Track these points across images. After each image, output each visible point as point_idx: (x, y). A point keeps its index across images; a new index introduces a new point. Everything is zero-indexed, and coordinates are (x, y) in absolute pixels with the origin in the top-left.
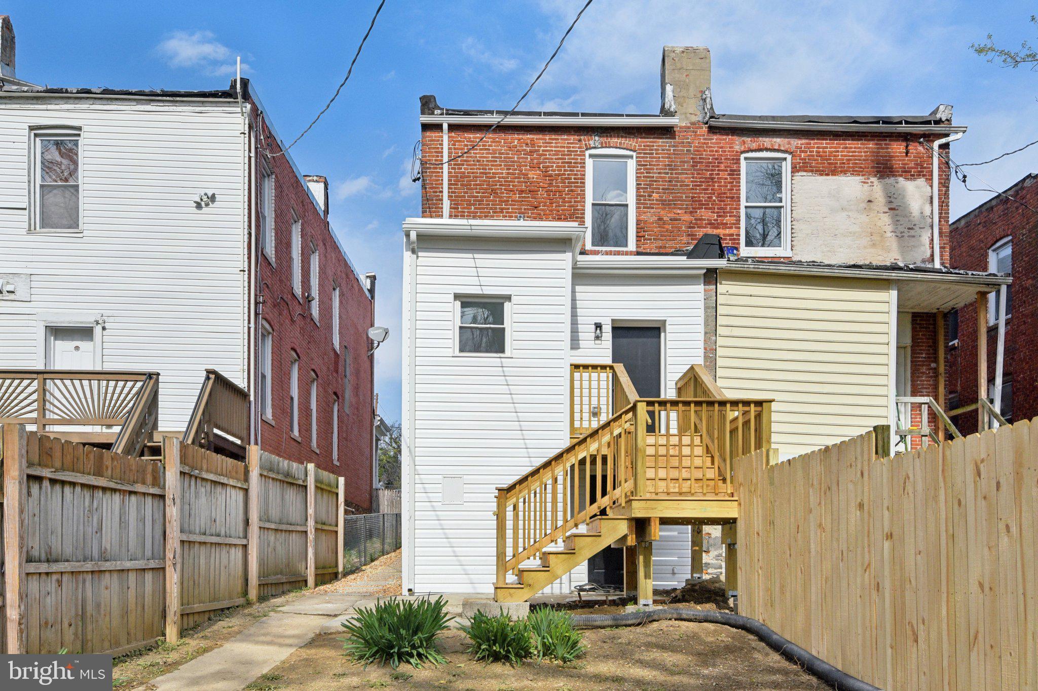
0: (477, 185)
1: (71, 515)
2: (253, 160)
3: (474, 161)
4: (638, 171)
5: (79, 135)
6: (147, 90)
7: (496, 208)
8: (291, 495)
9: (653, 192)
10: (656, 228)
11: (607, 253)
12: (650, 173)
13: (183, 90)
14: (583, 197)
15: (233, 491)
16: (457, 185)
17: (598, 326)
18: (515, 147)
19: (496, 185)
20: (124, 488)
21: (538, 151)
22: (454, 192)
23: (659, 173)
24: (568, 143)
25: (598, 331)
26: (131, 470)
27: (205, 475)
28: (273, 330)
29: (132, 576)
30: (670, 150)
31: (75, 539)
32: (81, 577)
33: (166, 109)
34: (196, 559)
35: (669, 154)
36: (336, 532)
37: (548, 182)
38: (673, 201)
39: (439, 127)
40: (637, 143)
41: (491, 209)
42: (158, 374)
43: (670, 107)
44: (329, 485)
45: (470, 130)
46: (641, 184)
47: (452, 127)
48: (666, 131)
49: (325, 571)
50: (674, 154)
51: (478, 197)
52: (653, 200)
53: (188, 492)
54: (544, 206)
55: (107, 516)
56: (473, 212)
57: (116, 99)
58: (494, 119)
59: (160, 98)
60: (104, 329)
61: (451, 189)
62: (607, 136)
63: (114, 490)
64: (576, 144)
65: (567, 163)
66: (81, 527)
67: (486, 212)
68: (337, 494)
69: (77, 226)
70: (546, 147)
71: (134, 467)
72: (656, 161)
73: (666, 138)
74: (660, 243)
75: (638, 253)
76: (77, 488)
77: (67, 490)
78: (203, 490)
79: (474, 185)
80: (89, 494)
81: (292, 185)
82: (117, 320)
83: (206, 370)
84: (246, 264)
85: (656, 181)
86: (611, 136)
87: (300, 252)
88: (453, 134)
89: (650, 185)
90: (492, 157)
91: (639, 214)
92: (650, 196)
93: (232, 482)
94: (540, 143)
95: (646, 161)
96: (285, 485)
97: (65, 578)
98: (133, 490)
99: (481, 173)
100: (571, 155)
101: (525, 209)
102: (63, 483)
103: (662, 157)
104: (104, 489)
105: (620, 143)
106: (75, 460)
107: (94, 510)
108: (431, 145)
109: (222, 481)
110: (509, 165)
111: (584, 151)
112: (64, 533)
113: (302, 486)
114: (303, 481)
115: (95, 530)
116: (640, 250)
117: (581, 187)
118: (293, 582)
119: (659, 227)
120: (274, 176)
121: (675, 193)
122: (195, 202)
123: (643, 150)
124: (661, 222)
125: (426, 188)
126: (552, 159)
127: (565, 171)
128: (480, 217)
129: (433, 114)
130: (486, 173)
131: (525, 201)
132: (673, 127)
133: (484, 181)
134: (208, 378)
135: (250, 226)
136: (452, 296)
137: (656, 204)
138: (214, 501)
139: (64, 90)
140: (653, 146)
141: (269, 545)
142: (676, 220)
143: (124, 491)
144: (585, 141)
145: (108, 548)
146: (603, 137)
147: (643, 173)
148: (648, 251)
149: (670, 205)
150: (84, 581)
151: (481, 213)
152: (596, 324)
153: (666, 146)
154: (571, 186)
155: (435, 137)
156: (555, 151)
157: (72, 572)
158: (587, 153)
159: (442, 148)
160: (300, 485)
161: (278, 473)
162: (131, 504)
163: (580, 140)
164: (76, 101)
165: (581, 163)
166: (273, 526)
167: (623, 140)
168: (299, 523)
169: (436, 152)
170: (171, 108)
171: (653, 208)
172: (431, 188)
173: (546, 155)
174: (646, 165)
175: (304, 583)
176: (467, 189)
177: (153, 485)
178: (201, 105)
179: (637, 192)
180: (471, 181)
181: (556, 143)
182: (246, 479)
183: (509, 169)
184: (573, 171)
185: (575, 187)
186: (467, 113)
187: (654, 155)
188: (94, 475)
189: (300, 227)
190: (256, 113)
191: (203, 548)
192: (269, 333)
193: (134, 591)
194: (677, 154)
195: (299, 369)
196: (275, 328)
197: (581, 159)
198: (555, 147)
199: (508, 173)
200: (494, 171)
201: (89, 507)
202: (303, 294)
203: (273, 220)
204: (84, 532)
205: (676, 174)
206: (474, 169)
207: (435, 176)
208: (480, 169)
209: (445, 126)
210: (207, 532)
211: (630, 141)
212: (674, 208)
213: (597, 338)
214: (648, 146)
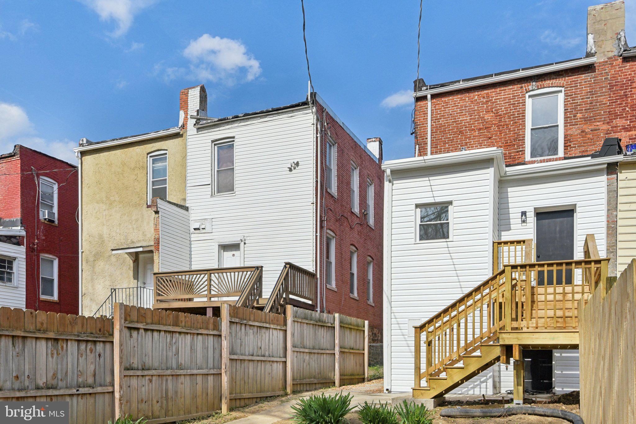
0: (450, 130)
1: (158, 346)
2: (319, 138)
3: (448, 115)
4: (566, 101)
5: (234, 141)
6: (265, 110)
7: (462, 143)
8: (322, 332)
9: (577, 113)
10: (580, 138)
11: (541, 161)
12: (575, 100)
13: (282, 106)
14: (524, 125)
15: (275, 332)
16: (436, 132)
17: (524, 213)
18: (476, 100)
19: (463, 128)
20: (192, 332)
21: (492, 100)
22: (435, 137)
23: (582, 99)
24: (513, 91)
25: (524, 217)
26: (198, 322)
27: (251, 323)
28: (336, 235)
29: (199, 379)
30: (591, 81)
31: (160, 358)
32: (165, 378)
33: (274, 118)
34: (246, 369)
35: (590, 84)
36: (364, 354)
37: (498, 120)
38: (593, 117)
39: (424, 98)
40: (564, 81)
41: (459, 144)
42: (262, 267)
43: (591, 50)
44: (358, 326)
45: (446, 95)
46: (568, 109)
47: (433, 96)
48: (589, 68)
49: (353, 377)
50: (594, 83)
51: (450, 138)
52: (577, 119)
53: (240, 333)
54: (496, 136)
55: (182, 347)
56: (447, 148)
57: (251, 118)
58: (462, 85)
59: (271, 113)
60: (245, 244)
61: (433, 135)
62: (542, 81)
63: (187, 333)
64: (519, 90)
65: (512, 104)
66: (165, 352)
67: (455, 147)
68: (364, 331)
69: (233, 190)
70: (497, 96)
71: (200, 321)
72: (580, 91)
73: (588, 73)
74: (583, 149)
75: (565, 158)
76: (161, 333)
77: (155, 334)
78: (251, 331)
79: (448, 130)
80: (170, 335)
81: (352, 148)
82: (251, 238)
83: (285, 263)
84: (315, 199)
85: (580, 105)
86: (545, 80)
87: (358, 186)
88: (435, 100)
89: (575, 109)
90: (460, 110)
91: (566, 130)
92: (575, 116)
93: (272, 326)
94: (493, 95)
95: (572, 92)
96: (317, 327)
97: (154, 378)
98: (199, 332)
99: (452, 122)
100: (515, 98)
101: (482, 140)
102: (153, 330)
103: (585, 87)
104: (180, 333)
105: (552, 83)
106: (161, 318)
107: (173, 344)
108: (420, 110)
109: (265, 326)
110: (471, 114)
111: (524, 94)
112: (153, 355)
113: (331, 327)
114: (332, 324)
115: (174, 354)
116: (567, 156)
117: (522, 119)
118: (324, 383)
119: (582, 137)
120: (336, 145)
121: (595, 111)
122: (288, 168)
123: (569, 85)
124: (584, 134)
125: (417, 138)
126: (501, 104)
127: (510, 110)
128: (452, 151)
129: (421, 90)
130: (456, 122)
131: (482, 135)
132: (593, 64)
133: (455, 127)
134: (285, 267)
135: (317, 177)
136: (414, 206)
137: (579, 121)
138: (260, 337)
139: (226, 118)
140: (578, 81)
141: (304, 361)
142: (596, 130)
143: (194, 334)
144: (525, 87)
145: (183, 363)
146: (539, 81)
147: (570, 101)
148: (573, 155)
149: (591, 120)
150: (167, 380)
151: (452, 147)
152: (522, 212)
153: (588, 79)
154: (515, 120)
155: (423, 104)
156: (503, 98)
157: (159, 375)
158: (527, 95)
159: (427, 111)
160: (329, 327)
161: (311, 320)
162: (198, 340)
163: (522, 87)
164: (232, 123)
165: (522, 103)
166: (307, 351)
167: (554, 81)
168: (329, 348)
169: (424, 114)
170: (277, 117)
171: (577, 124)
172: (420, 137)
173: (497, 102)
174: (572, 95)
175: (333, 384)
176: (443, 134)
177: (214, 330)
178: (292, 112)
179: (565, 115)
180: (446, 128)
181: (504, 93)
182: (285, 324)
183: (471, 116)
184: (517, 109)
185: (517, 120)
186: (443, 85)
187: (579, 87)
188: (173, 326)
189: (358, 171)
190: (321, 111)
191: (251, 364)
192: (334, 237)
193: (201, 386)
194: (597, 83)
195: (358, 256)
196: (338, 234)
197: (522, 100)
198: (504, 95)
199: (471, 119)
200: (461, 119)
201: (170, 342)
202: (360, 211)
203: (336, 170)
204: (166, 355)
205: (596, 97)
206: (448, 120)
207: (423, 129)
208: (452, 119)
209: (429, 97)
210: (255, 354)
211: (559, 80)
212: (594, 122)
213: (524, 222)
214: (573, 81)
